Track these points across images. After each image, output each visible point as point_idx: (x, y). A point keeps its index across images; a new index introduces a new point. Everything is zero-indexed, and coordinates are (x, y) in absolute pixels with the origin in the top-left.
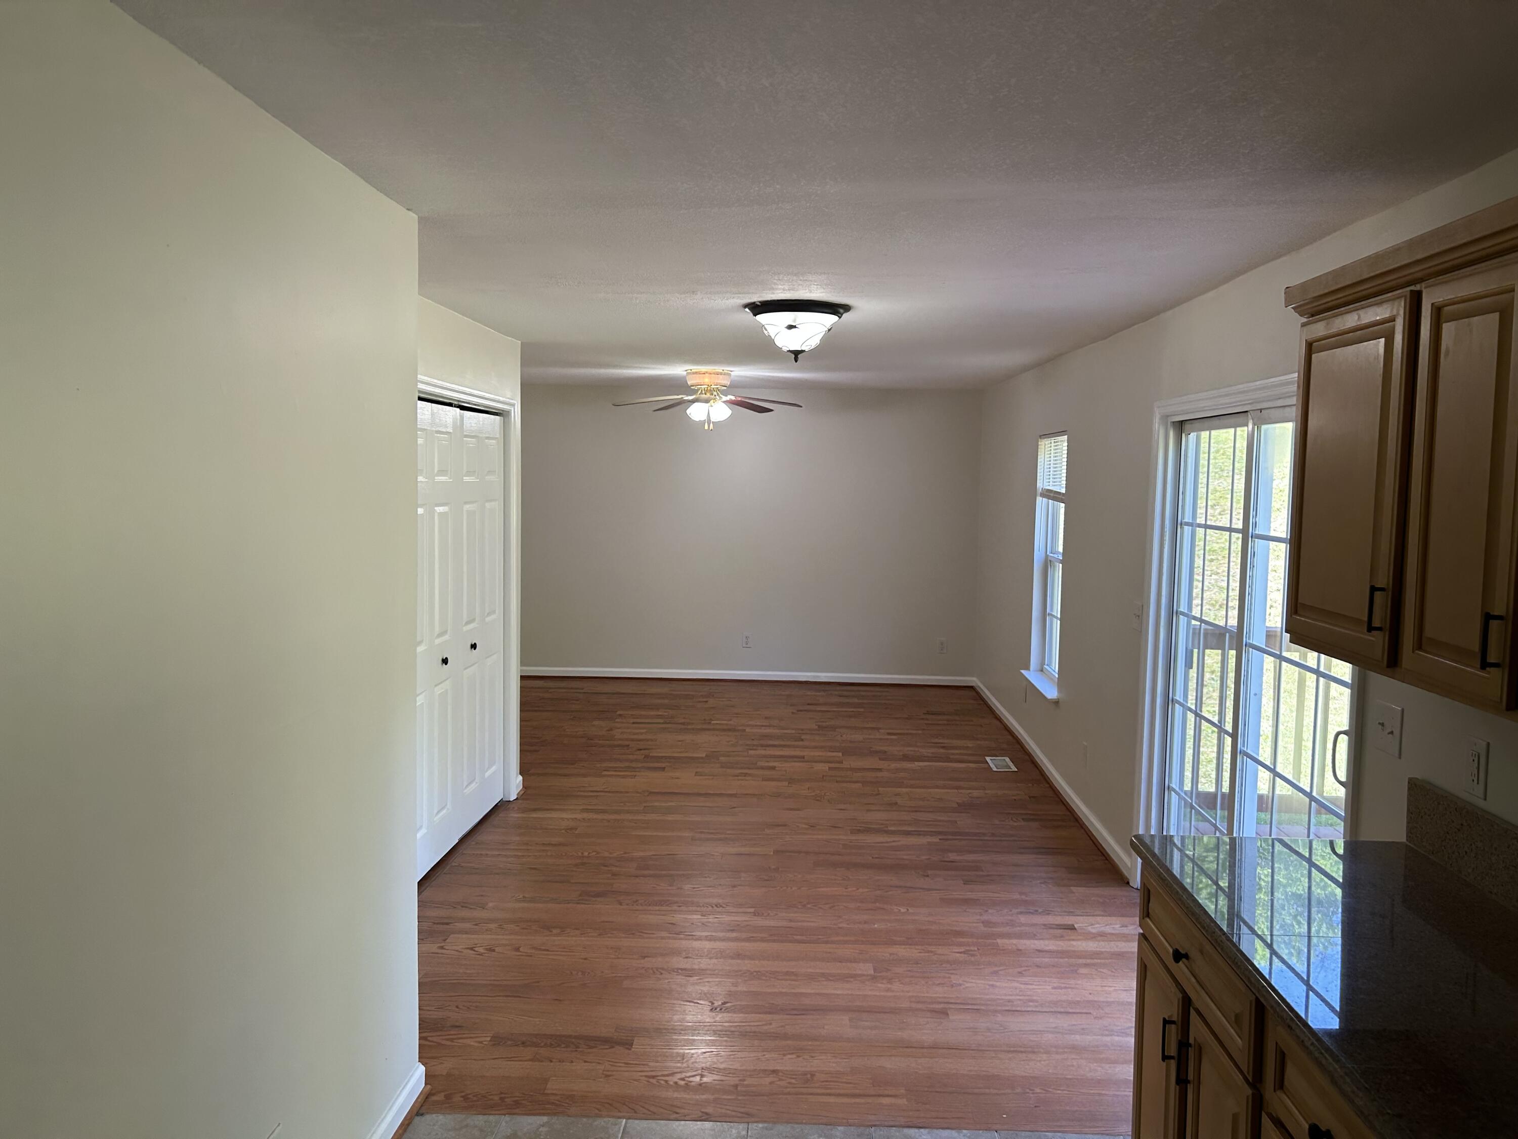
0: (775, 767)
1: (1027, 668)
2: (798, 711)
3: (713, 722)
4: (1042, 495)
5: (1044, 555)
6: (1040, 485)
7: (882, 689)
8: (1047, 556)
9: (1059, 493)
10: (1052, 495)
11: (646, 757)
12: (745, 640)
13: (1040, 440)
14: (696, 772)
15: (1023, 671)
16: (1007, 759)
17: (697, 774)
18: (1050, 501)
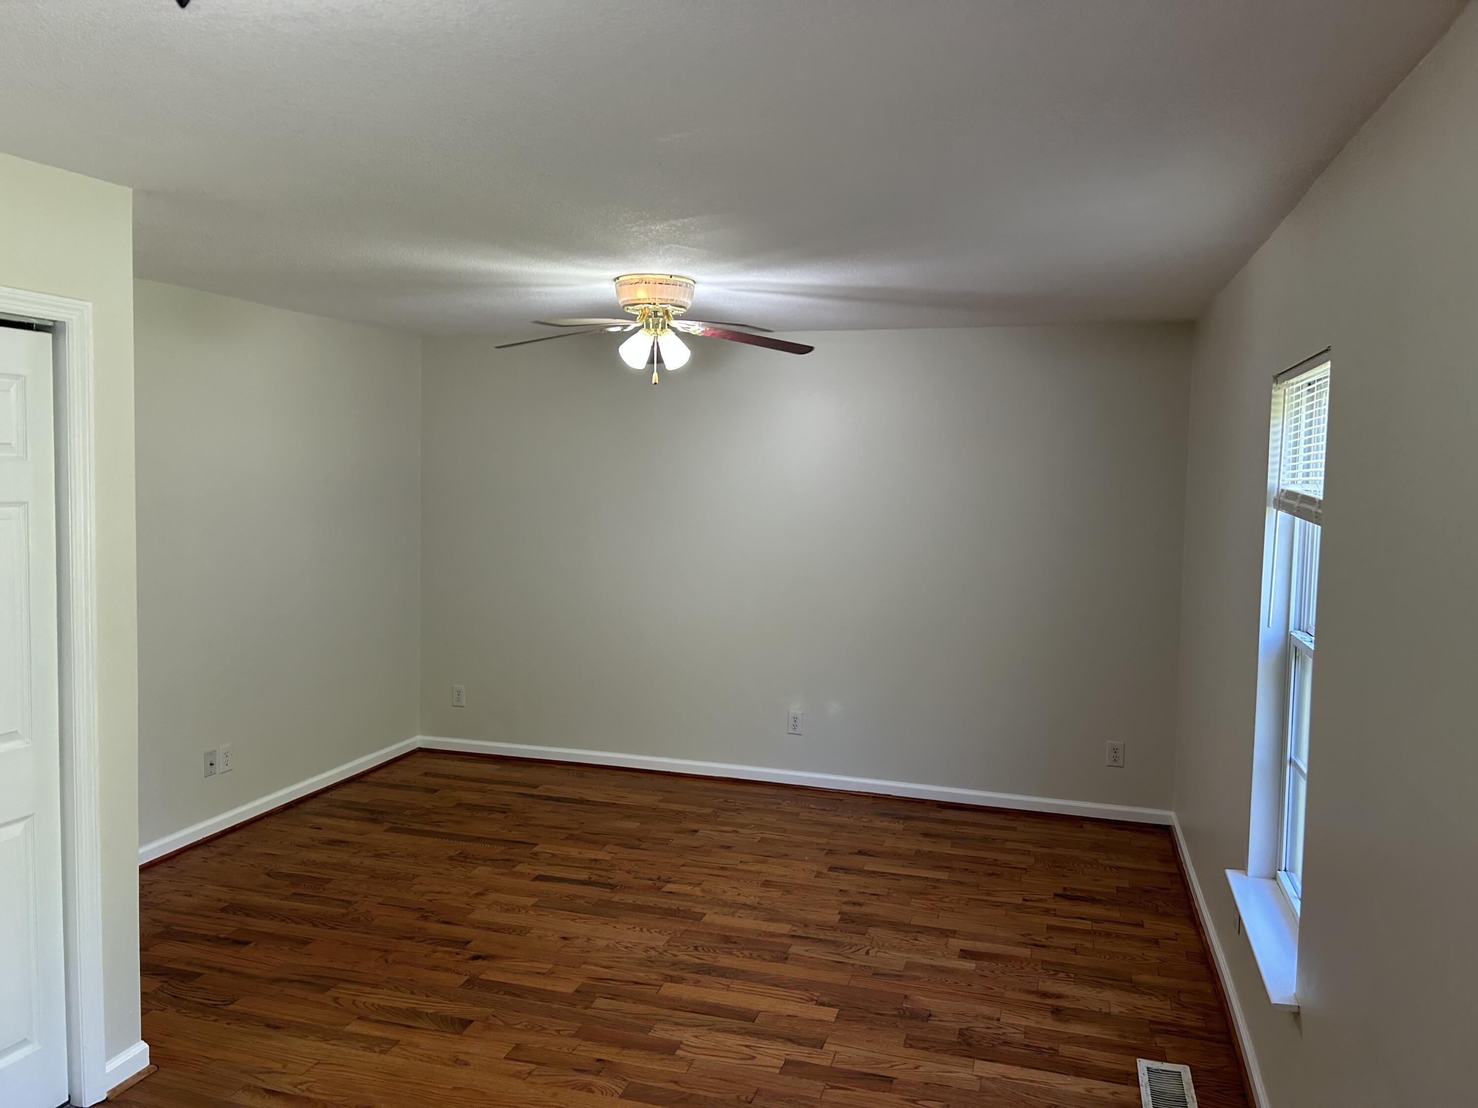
0: (678, 1045)
1: (1242, 865)
2: (831, 869)
3: (670, 887)
4: (1280, 505)
5: (1282, 633)
6: (1272, 481)
7: (1006, 823)
8: (1288, 636)
9: (1311, 500)
10: (1296, 504)
11: (472, 982)
12: (792, 722)
13: (1274, 385)
14: (517, 1047)
15: (1229, 873)
16: (1186, 1072)
17: (517, 1053)
18: (1297, 519)
